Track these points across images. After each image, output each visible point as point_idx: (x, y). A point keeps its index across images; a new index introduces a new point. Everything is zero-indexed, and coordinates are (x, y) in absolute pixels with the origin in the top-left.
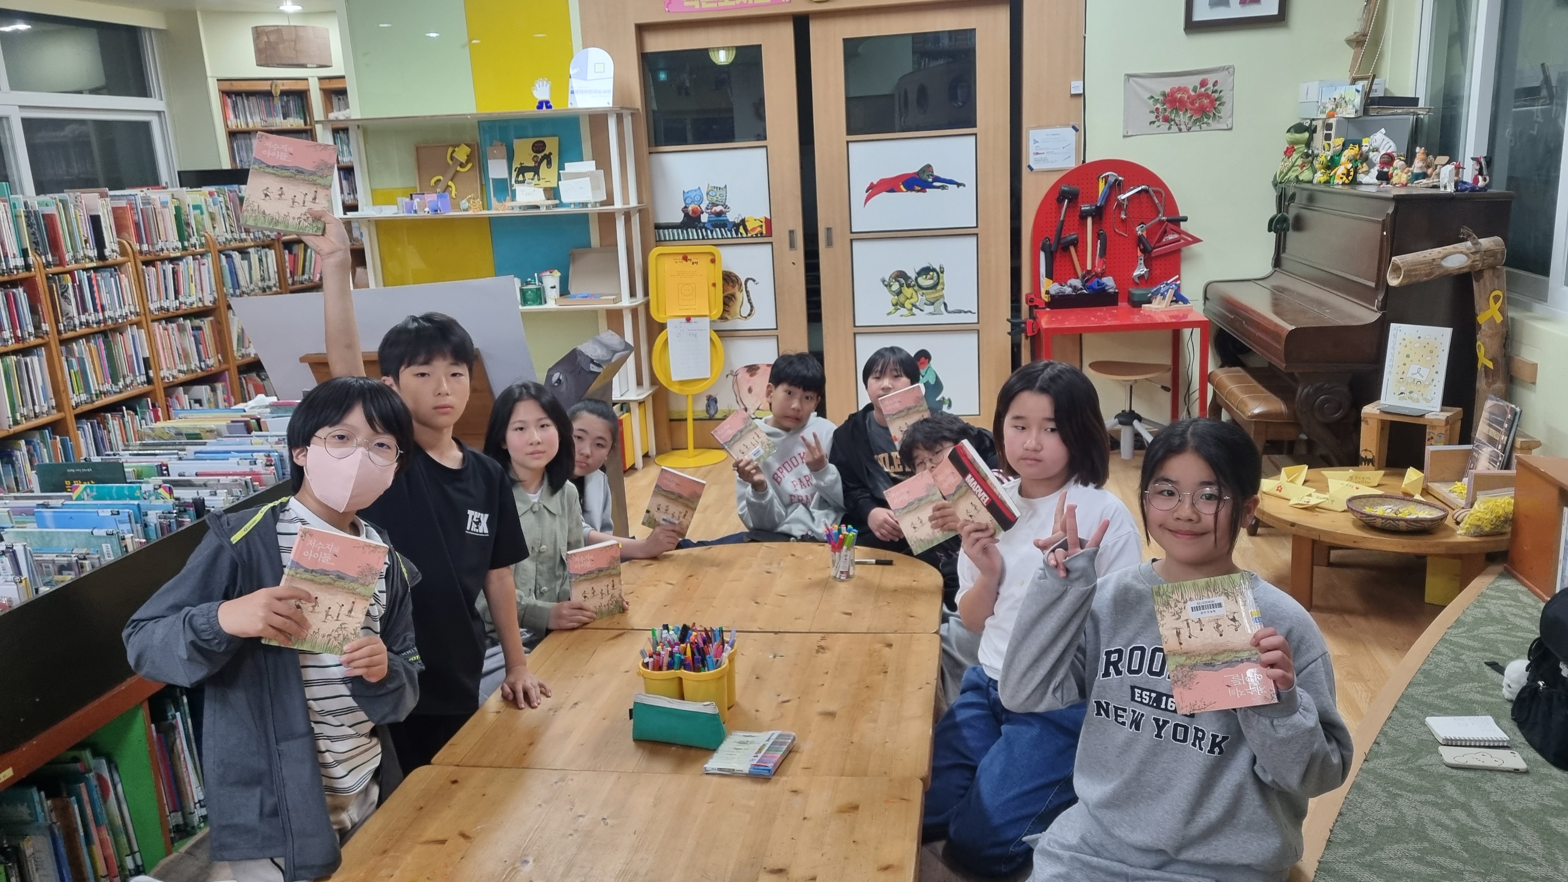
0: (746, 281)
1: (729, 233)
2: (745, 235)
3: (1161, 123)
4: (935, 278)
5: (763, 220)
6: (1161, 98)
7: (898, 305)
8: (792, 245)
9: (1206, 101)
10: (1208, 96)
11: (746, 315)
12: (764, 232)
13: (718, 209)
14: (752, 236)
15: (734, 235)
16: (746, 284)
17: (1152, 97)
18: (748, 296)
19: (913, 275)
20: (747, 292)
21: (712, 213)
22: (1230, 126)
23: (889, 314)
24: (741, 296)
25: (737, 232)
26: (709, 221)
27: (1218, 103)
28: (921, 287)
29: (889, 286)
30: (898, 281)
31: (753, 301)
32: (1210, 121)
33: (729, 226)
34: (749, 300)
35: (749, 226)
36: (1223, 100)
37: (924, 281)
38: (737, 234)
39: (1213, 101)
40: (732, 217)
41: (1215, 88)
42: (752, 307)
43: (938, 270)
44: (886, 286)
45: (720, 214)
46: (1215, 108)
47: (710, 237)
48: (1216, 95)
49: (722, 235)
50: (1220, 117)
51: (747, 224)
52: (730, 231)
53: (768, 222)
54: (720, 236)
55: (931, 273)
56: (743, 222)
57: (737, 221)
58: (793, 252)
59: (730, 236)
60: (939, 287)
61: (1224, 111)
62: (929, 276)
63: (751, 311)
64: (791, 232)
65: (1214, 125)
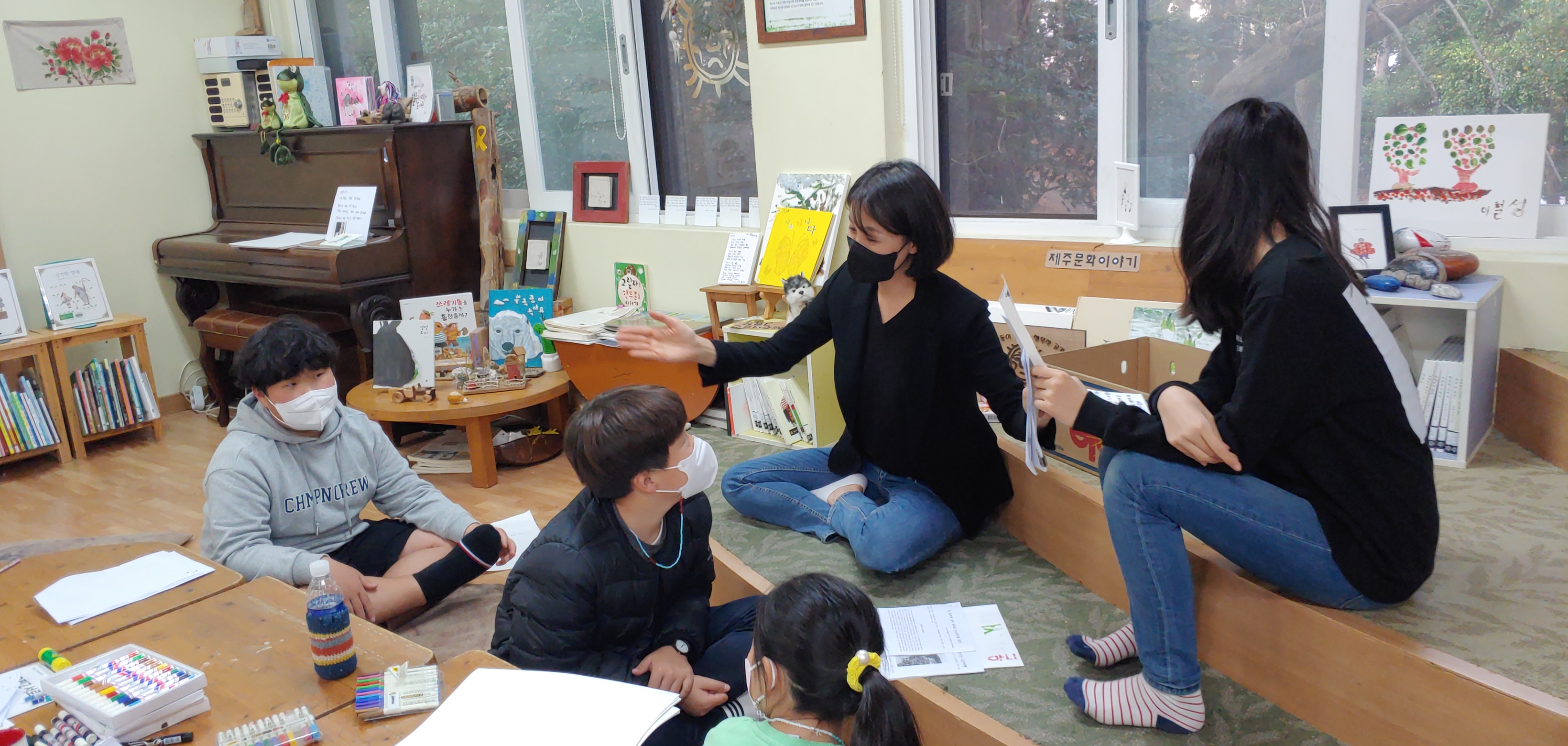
3: (57, 75)
6: (52, 49)
9: (103, 54)
10: (103, 49)
17: (41, 48)
22: (133, 81)
27: (115, 56)
32: (111, 74)
36: (120, 53)
39: (109, 55)
41: (109, 40)
46: (113, 62)
48: (111, 48)
50: (120, 71)
61: (123, 64)
65: (116, 78)
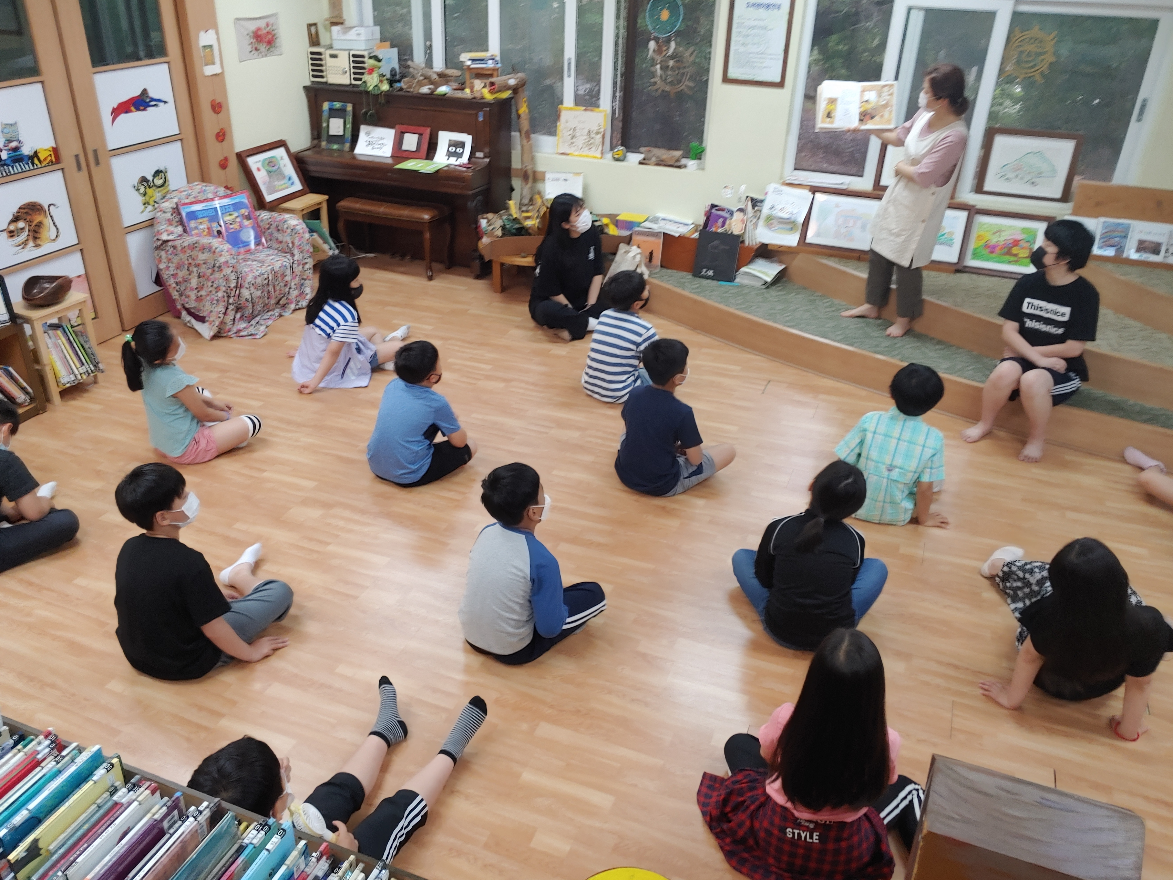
0: (49, 207)
1: (26, 166)
2: (39, 166)
3: (254, 52)
4: (163, 178)
5: (51, 149)
6: (252, 35)
7: (146, 203)
8: (79, 169)
9: (270, 37)
10: (270, 33)
11: (54, 237)
12: (54, 160)
13: (14, 144)
14: (45, 166)
15: (32, 167)
16: (49, 210)
17: (248, 35)
18: (53, 220)
19: (150, 178)
20: (51, 216)
21: (9, 150)
22: (281, 53)
23: (142, 212)
24: (48, 221)
25: (33, 163)
26: (9, 158)
28: (156, 186)
29: (138, 190)
30: (143, 185)
31: (57, 224)
32: (272, 50)
33: (26, 159)
34: (54, 223)
35: (42, 156)
36: (276, 36)
37: (158, 182)
38: (33, 166)
39: (273, 37)
40: (26, 150)
41: (272, 28)
42: (57, 229)
43: (164, 171)
44: (137, 190)
45: (16, 149)
46: (273, 42)
47: (12, 172)
48: (273, 33)
49: (22, 169)
50: (276, 47)
51: (39, 155)
52: (27, 164)
53: (55, 150)
54: (20, 170)
55: (160, 174)
56: (36, 154)
57: (31, 153)
58: (80, 174)
59: (28, 168)
60: (167, 184)
61: (277, 43)
62: (160, 177)
63: (58, 233)
64: (77, 156)
65: (274, 52)
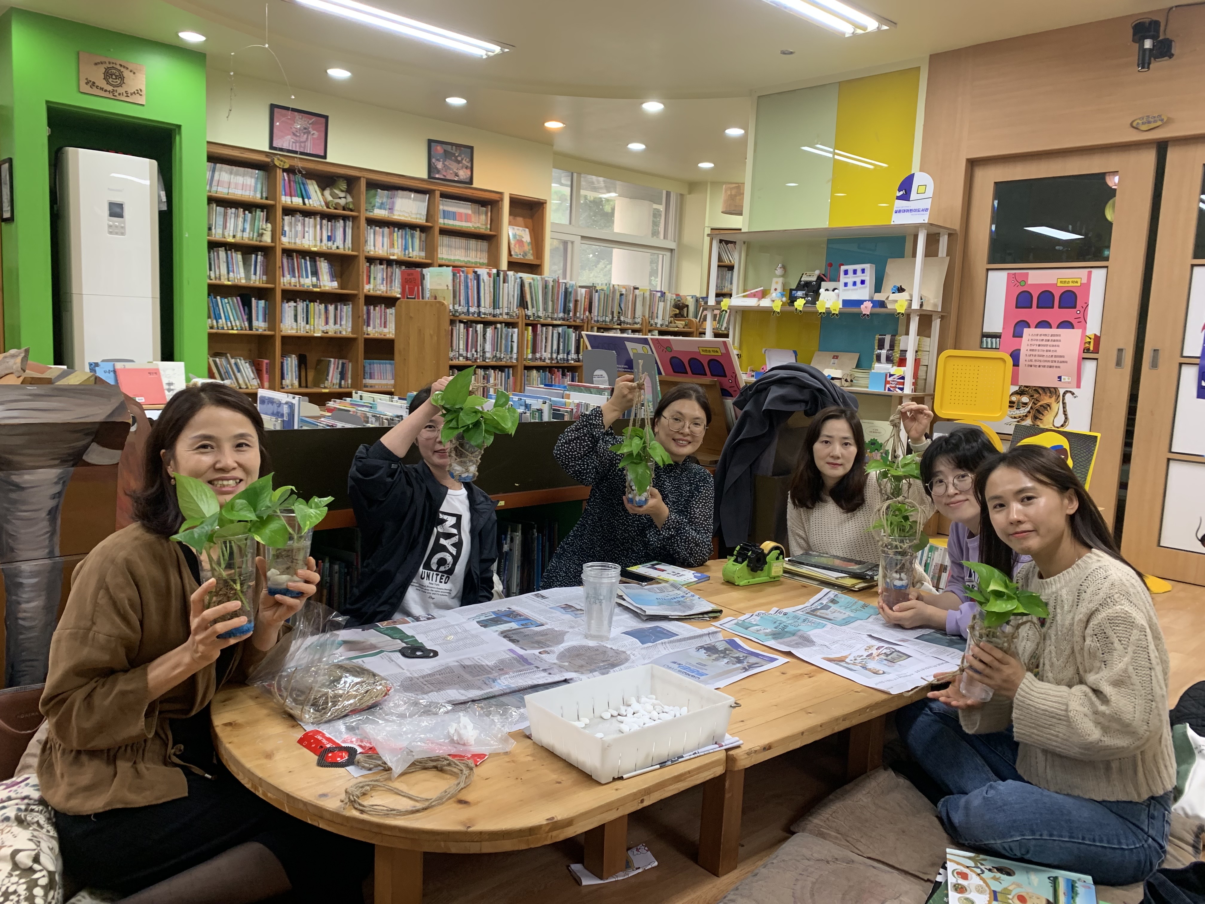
0: (1065, 393)
5: (1093, 337)
8: (1119, 363)
11: (1059, 425)
12: (1091, 348)
16: (1063, 396)
18: (1064, 407)
20: (1064, 403)
24: (1057, 407)
31: (1068, 413)
34: (1065, 411)
42: (1066, 418)
53: (1097, 339)
58: (1119, 370)
63: (1065, 422)
64: (1120, 351)
